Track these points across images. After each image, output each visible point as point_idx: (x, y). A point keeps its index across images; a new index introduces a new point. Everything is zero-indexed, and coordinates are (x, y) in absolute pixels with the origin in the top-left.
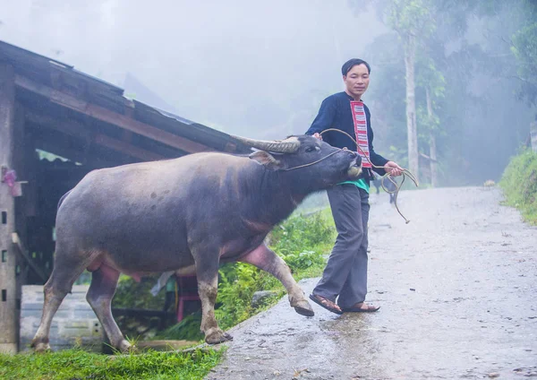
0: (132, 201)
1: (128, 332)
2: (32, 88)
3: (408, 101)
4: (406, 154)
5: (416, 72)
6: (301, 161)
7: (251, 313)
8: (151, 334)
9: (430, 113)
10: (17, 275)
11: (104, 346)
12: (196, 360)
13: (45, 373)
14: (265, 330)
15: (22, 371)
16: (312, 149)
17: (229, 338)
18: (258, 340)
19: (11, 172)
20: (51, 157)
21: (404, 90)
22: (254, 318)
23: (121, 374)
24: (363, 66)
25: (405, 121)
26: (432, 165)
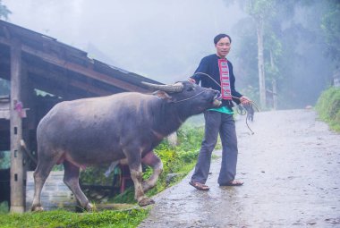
0: (82, 119)
1: (92, 199)
2: (32, 52)
3: (259, 58)
4: (258, 90)
5: (264, 40)
6: (185, 97)
7: (166, 187)
8: (105, 200)
9: (272, 64)
10: (24, 165)
11: (77, 208)
12: (133, 215)
13: (41, 224)
14: (174, 197)
15: (28, 223)
16: (191, 89)
17: (153, 202)
18: (170, 203)
19: (19, 103)
20: (44, 94)
21: (256, 51)
22: (167, 190)
23: (87, 224)
24: (226, 38)
25: (258, 70)
26: (274, 96)
